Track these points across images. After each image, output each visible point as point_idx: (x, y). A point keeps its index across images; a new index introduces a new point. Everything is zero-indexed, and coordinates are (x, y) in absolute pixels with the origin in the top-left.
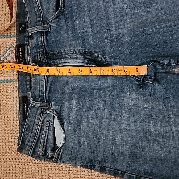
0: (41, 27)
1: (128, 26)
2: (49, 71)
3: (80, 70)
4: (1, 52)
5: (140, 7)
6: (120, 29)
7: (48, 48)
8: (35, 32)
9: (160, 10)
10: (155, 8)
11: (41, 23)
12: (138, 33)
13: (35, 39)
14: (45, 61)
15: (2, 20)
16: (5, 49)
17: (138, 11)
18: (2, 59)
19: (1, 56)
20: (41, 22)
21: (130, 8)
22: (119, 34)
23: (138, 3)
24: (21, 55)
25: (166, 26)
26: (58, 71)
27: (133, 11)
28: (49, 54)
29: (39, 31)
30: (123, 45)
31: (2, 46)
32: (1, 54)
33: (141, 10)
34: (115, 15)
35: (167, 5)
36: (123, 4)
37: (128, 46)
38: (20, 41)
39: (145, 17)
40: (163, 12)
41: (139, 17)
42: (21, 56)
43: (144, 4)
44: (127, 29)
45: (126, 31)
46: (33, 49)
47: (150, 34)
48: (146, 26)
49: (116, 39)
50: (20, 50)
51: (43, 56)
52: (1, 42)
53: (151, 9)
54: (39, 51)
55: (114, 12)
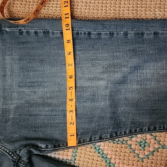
1: (15, 103)
2: (68, 43)
3: (71, 77)
5: (28, 86)
6: (7, 104)
9: (46, 93)
10: (42, 90)
12: (23, 113)
17: (26, 90)
21: (19, 86)
22: (6, 109)
23: (27, 82)
25: (49, 110)
26: (69, 53)
27: (21, 90)
30: (7, 121)
33: (29, 89)
34: (3, 90)
35: (53, 90)
36: (12, 81)
37: (12, 124)
39: (32, 97)
40: (48, 95)
41: (27, 96)
43: (31, 84)
44: (13, 106)
45: (12, 107)
47: (34, 115)
48: (31, 107)
49: (2, 114)
53: (38, 90)
55: (3, 87)
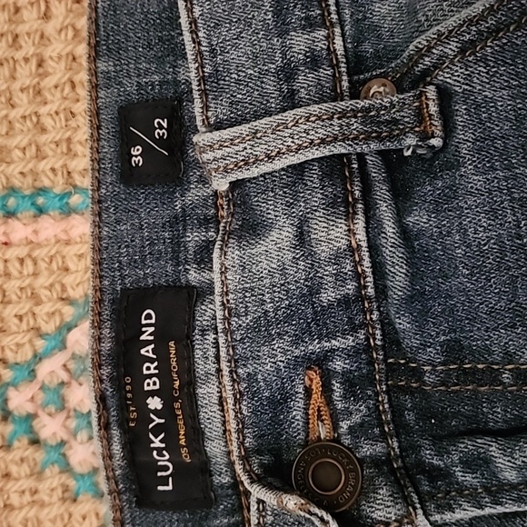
0: (343, 115)
4: (8, 341)
7: (421, 319)
8: (279, 164)
11: (336, 79)
13: (281, 236)
14: (379, 448)
15: (19, 55)
16: (42, 311)
18: (19, 401)
19: (8, 375)
20: (335, 66)
24: (152, 394)
28: (428, 378)
29: (325, 151)
31: (12, 286)
32: (10, 356)
38: (132, 263)
42: (155, 403)
46: (263, 330)
50: (147, 351)
51: (366, 398)
52: (11, 253)
54: (326, 356)
